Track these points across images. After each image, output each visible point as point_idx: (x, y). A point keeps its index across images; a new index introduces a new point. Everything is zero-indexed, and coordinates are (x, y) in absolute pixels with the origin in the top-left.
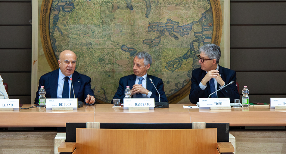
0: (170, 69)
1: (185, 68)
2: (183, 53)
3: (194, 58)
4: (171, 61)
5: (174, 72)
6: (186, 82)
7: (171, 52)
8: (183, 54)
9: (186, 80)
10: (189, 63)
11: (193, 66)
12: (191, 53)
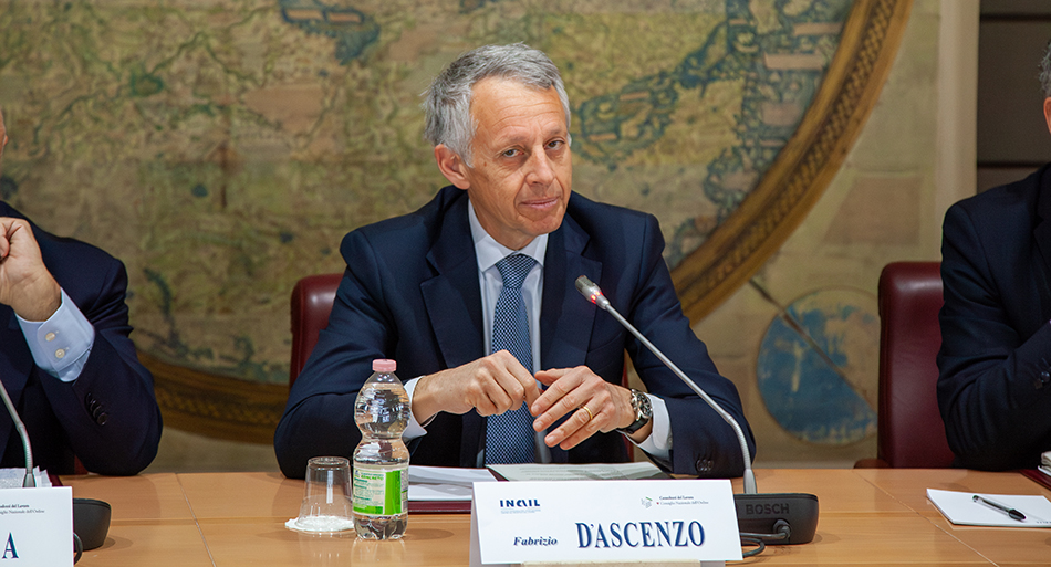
0: (595, 153)
1: (692, 144)
2: (682, 43)
3: (747, 79)
4: (604, 99)
5: (622, 167)
6: (690, 235)
7: (601, 36)
8: (682, 55)
9: (692, 222)
10: (715, 110)
11: (739, 135)
12: (732, 49)
